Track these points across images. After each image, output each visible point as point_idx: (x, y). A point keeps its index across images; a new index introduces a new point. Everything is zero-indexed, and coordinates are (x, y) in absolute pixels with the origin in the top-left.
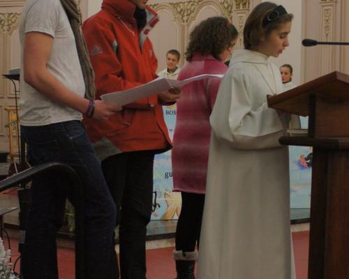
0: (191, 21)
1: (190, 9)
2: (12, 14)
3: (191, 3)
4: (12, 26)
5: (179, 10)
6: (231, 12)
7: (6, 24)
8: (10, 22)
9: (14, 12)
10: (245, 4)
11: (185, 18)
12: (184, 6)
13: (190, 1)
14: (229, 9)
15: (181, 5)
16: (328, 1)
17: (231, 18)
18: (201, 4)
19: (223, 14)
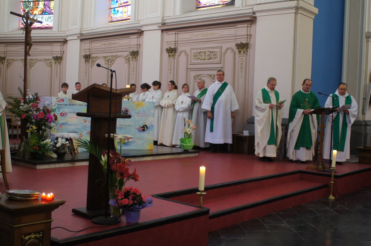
0: (112, 65)
1: (112, 59)
3: (112, 57)
4: (31, 65)
5: (107, 59)
6: (129, 61)
8: (31, 63)
9: (32, 59)
10: (135, 58)
11: (110, 63)
12: (109, 58)
13: (112, 56)
14: (129, 60)
15: (108, 57)
16: (171, 57)
17: (130, 64)
18: (117, 57)
19: (126, 62)
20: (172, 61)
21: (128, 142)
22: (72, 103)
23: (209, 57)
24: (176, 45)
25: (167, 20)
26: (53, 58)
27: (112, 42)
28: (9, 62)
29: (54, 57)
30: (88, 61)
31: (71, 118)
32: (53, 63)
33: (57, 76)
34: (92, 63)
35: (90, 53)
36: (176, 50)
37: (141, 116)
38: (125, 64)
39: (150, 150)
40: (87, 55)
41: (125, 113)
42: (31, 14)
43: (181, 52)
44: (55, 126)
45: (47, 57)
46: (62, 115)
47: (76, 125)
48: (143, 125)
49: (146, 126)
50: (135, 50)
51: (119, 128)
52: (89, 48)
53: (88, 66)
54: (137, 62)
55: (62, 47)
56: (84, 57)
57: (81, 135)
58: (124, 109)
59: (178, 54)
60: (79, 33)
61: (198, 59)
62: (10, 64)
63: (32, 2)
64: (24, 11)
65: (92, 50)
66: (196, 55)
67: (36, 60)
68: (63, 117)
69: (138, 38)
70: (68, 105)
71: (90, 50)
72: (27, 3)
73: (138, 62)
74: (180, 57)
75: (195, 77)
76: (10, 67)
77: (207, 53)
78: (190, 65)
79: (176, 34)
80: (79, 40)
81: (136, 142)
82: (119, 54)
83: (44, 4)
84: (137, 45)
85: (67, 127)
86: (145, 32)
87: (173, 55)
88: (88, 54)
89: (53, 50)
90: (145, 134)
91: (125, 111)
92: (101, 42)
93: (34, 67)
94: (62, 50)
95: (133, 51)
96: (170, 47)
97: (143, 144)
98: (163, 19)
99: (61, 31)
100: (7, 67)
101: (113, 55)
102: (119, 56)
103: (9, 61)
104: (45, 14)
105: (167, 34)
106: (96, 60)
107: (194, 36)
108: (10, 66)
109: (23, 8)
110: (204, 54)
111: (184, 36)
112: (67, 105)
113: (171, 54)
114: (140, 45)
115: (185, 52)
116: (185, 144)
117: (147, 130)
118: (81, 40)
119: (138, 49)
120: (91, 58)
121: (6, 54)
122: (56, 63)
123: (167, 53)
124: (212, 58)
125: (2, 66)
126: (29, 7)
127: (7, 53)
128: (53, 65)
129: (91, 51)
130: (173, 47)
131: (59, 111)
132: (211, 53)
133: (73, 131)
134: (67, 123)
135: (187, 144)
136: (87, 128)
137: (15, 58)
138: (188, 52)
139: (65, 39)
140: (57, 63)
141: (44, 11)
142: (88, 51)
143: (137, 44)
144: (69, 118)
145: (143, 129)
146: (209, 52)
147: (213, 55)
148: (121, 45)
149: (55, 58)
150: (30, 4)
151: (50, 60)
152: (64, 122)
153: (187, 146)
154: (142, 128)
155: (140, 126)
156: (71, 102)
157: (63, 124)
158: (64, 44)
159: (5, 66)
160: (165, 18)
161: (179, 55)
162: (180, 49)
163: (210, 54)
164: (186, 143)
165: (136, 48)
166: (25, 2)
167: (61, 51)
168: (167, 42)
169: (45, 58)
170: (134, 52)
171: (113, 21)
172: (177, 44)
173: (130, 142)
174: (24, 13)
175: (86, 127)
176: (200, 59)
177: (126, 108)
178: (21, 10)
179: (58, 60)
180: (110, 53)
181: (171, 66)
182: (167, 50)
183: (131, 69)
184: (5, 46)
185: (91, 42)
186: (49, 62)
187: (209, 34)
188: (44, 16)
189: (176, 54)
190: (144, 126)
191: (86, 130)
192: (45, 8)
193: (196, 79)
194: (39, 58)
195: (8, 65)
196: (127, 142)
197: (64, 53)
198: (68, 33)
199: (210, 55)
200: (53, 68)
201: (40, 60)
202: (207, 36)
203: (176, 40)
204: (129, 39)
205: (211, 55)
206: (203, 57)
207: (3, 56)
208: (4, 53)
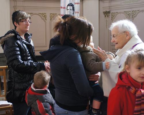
2: (134, 11)
4: (134, 16)
7: (131, 15)
8: (133, 14)
28: (114, 15)
62: (115, 17)
67: (138, 11)
93: (137, 17)
100: (112, 19)
121: (111, 8)
125: (108, 19)
127: (112, 7)
137: (118, 11)
159: (110, 18)
207: (108, 10)
208: (109, 8)
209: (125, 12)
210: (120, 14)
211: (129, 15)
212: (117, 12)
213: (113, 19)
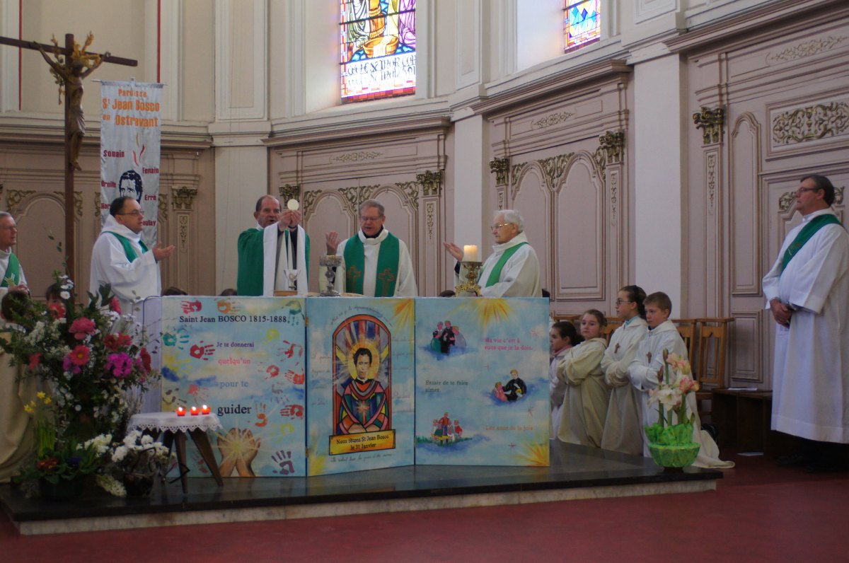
0: (561, 184)
1: (560, 167)
2: (364, 187)
3: (562, 158)
5: (548, 169)
6: (603, 168)
8: (362, 199)
9: (367, 185)
10: (618, 155)
11: (555, 181)
12: (554, 162)
13: (560, 156)
14: (602, 164)
15: (550, 161)
16: (712, 143)
17: (604, 178)
18: (572, 157)
19: (595, 173)
20: (716, 153)
21: (458, 440)
22: (229, 312)
23: (822, 127)
24: (725, 97)
25: (692, 19)
26: (419, 177)
27: (557, 111)
28: (310, 199)
29: (422, 175)
30: (504, 178)
31: (225, 362)
32: (421, 194)
33: (430, 231)
34: (513, 184)
35: (508, 155)
36: (725, 115)
37: (500, 348)
38: (593, 180)
39: (539, 467)
40: (499, 161)
41: (445, 339)
42: (366, 55)
43: (740, 121)
44: (173, 389)
45: (403, 179)
46: (197, 352)
47: (245, 384)
48: (511, 379)
49: (520, 382)
50: (615, 131)
51: (427, 391)
52: (504, 138)
53: (503, 196)
54: (622, 168)
55: (442, 142)
56: (492, 167)
57: (262, 416)
58: (440, 325)
59: (731, 131)
60: (478, 95)
61: (789, 138)
62: (312, 205)
63: (367, 22)
64: (350, 49)
65: (511, 145)
66: (781, 125)
67: (376, 189)
68: (201, 360)
69: (620, 90)
70: (217, 319)
71: (507, 146)
72: (355, 24)
73: (625, 167)
74: (738, 139)
75: (783, 203)
76: (312, 214)
77: (814, 113)
78: (768, 160)
79: (720, 61)
80: (480, 117)
81: (487, 439)
82: (576, 148)
83: (400, 21)
84: (620, 113)
85: (213, 391)
86: (637, 68)
87: (717, 134)
88: (501, 157)
89: (419, 156)
90: (517, 413)
91: (444, 333)
92: (533, 118)
94: (441, 153)
95: (608, 132)
96: (704, 109)
97: (513, 446)
98: (681, 18)
99: (436, 96)
101: (561, 154)
102: (577, 156)
103: (310, 196)
104: (403, 52)
105: (698, 64)
106: (523, 174)
107: (772, 58)
108: (312, 211)
109: (345, 41)
110: (806, 119)
111: (747, 63)
112: (212, 320)
113: (711, 129)
114: (627, 112)
115: (752, 118)
116: (661, 448)
117: (523, 399)
118: (487, 116)
119: (624, 127)
120: (511, 168)
121: (302, 177)
122: (426, 193)
123: (698, 128)
124: (830, 130)
126: (360, 35)
127: (305, 174)
128: (420, 201)
129: (509, 148)
130: (713, 105)
131: (184, 339)
132: (829, 113)
133: (235, 406)
134: (214, 378)
135: (668, 447)
136: (281, 395)
137: (324, 187)
138: (761, 118)
139: (448, 119)
140: (430, 191)
141: (399, 42)
142: (501, 149)
143: (617, 109)
144: (221, 362)
145: (509, 393)
146: (820, 110)
147: (833, 119)
148: (578, 120)
149: (424, 179)
150: (364, 27)
151: (412, 185)
152: (206, 375)
153: (667, 453)
154: (505, 389)
155: (496, 386)
156: (226, 311)
157: (199, 382)
158: (445, 135)
160: (689, 13)
161: (735, 133)
162: (737, 110)
163: (825, 115)
164: (665, 441)
165: (618, 123)
166: (351, 22)
167: (439, 157)
168: (698, 92)
169: (398, 182)
170: (612, 136)
171: (574, 46)
172: (728, 94)
173: (466, 439)
174: (350, 56)
175: (278, 392)
176: (796, 138)
177: (448, 323)
178: (342, 46)
179: (431, 183)
180: (554, 149)
181: (712, 174)
182: (697, 118)
183: (609, 194)
184: (298, 156)
185: (507, 120)
186: (408, 191)
187: (819, 45)
188: (402, 56)
189: (726, 129)
190: (513, 381)
191: (278, 402)
192: (401, 33)
193: (785, 211)
194: (383, 181)
195: (308, 209)
196: (454, 439)
197: (449, 161)
198: (453, 100)
199: (823, 121)
200: (421, 207)
201: (387, 188)
202: (811, 52)
203: (725, 81)
204: (600, 98)
205: (829, 120)
206: (805, 128)
207: (293, 184)
208: (295, 175)
209: (341, 189)
210: (325, 198)
211: (351, 199)
212: (319, 191)
213: (307, 213)
